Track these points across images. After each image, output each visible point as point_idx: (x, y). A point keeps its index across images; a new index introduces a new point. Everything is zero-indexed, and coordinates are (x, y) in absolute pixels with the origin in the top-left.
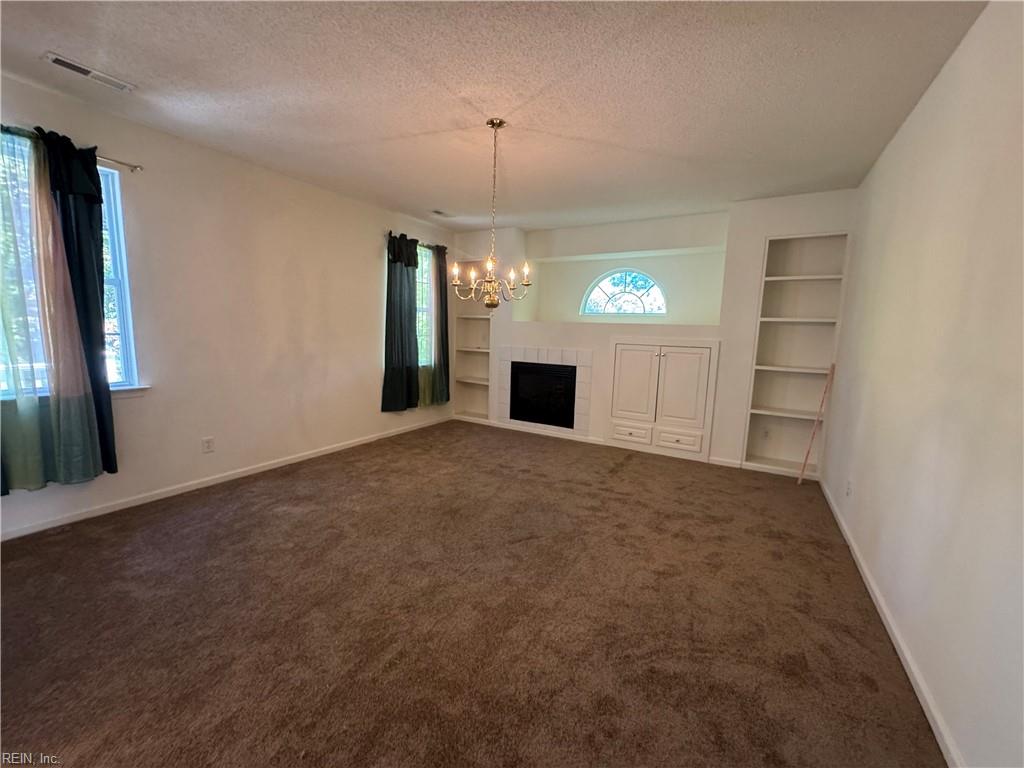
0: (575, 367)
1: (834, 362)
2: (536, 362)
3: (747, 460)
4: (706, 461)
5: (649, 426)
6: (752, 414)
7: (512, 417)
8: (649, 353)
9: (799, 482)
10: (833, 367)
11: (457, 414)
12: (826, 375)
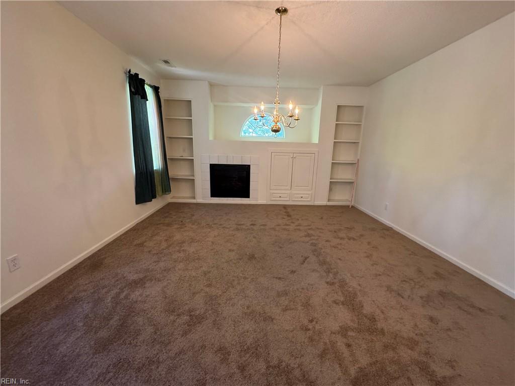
0: (250, 165)
1: (359, 158)
2: (226, 163)
3: (328, 201)
4: (313, 204)
5: (289, 192)
6: (330, 182)
7: (212, 196)
8: (288, 157)
9: (350, 207)
10: (358, 160)
11: (171, 199)
12: (355, 163)
